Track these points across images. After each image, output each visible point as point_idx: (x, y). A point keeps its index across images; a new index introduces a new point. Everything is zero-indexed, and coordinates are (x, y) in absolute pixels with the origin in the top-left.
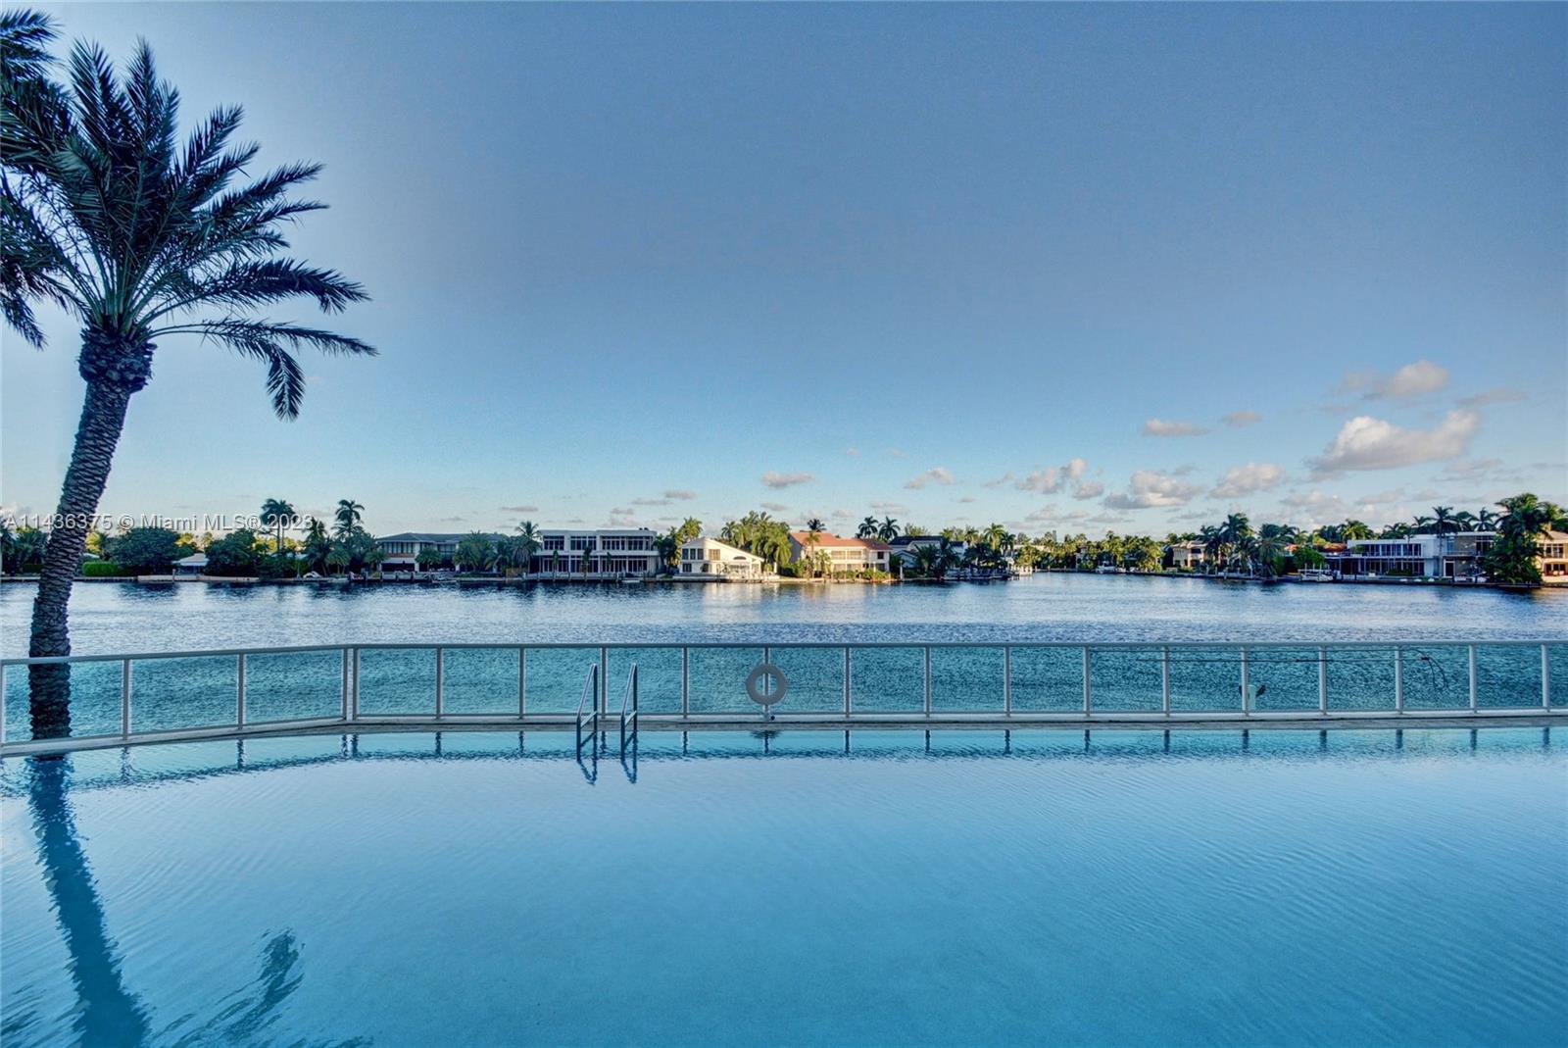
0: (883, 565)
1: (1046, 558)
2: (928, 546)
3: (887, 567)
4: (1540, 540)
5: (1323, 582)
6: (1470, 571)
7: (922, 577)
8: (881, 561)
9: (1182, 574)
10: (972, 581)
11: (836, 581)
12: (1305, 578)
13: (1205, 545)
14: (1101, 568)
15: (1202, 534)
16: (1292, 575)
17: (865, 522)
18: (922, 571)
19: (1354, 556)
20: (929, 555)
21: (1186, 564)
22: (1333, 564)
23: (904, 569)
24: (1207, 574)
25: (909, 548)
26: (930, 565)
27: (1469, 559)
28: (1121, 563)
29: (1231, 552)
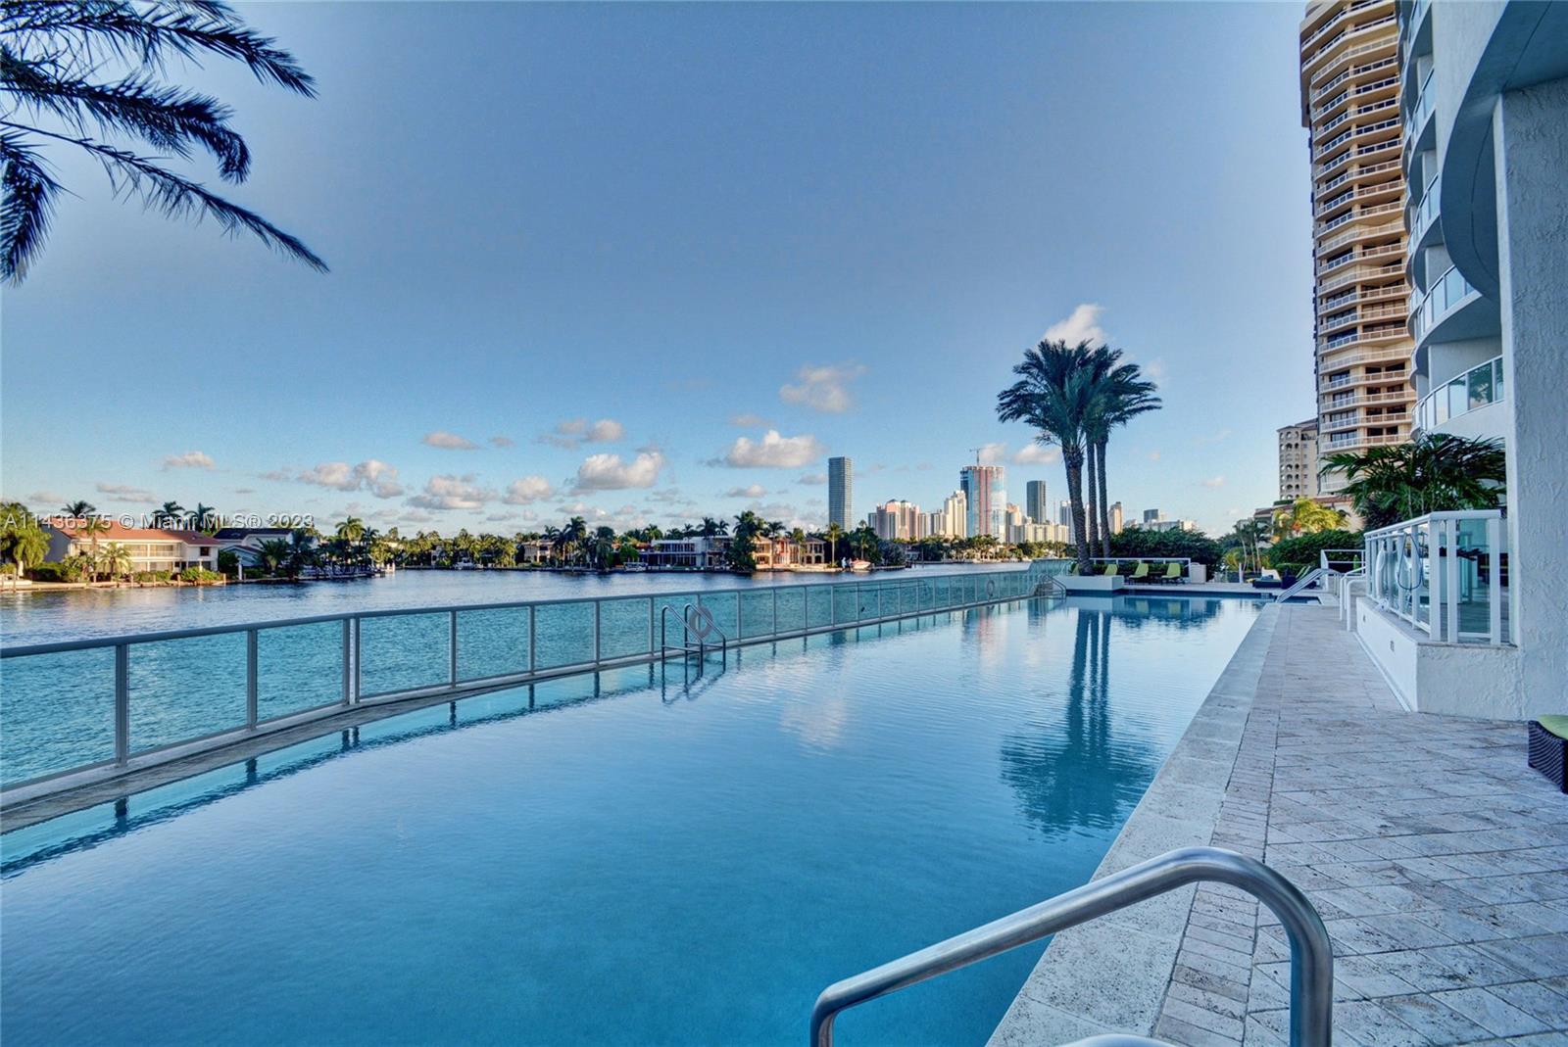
0: (209, 563)
1: (400, 556)
2: (276, 540)
3: (215, 566)
4: (755, 541)
5: (640, 572)
6: (721, 562)
7: (268, 577)
8: (206, 559)
9: (533, 568)
10: (334, 580)
11: (137, 585)
12: (628, 569)
13: (553, 543)
14: (461, 564)
15: (547, 534)
16: (619, 567)
17: (163, 509)
18: (268, 570)
19: (656, 552)
20: (278, 550)
21: (536, 560)
22: (643, 558)
23: (243, 568)
24: (556, 568)
25: (244, 543)
26: (279, 563)
27: (720, 554)
28: (478, 560)
29: (573, 550)
